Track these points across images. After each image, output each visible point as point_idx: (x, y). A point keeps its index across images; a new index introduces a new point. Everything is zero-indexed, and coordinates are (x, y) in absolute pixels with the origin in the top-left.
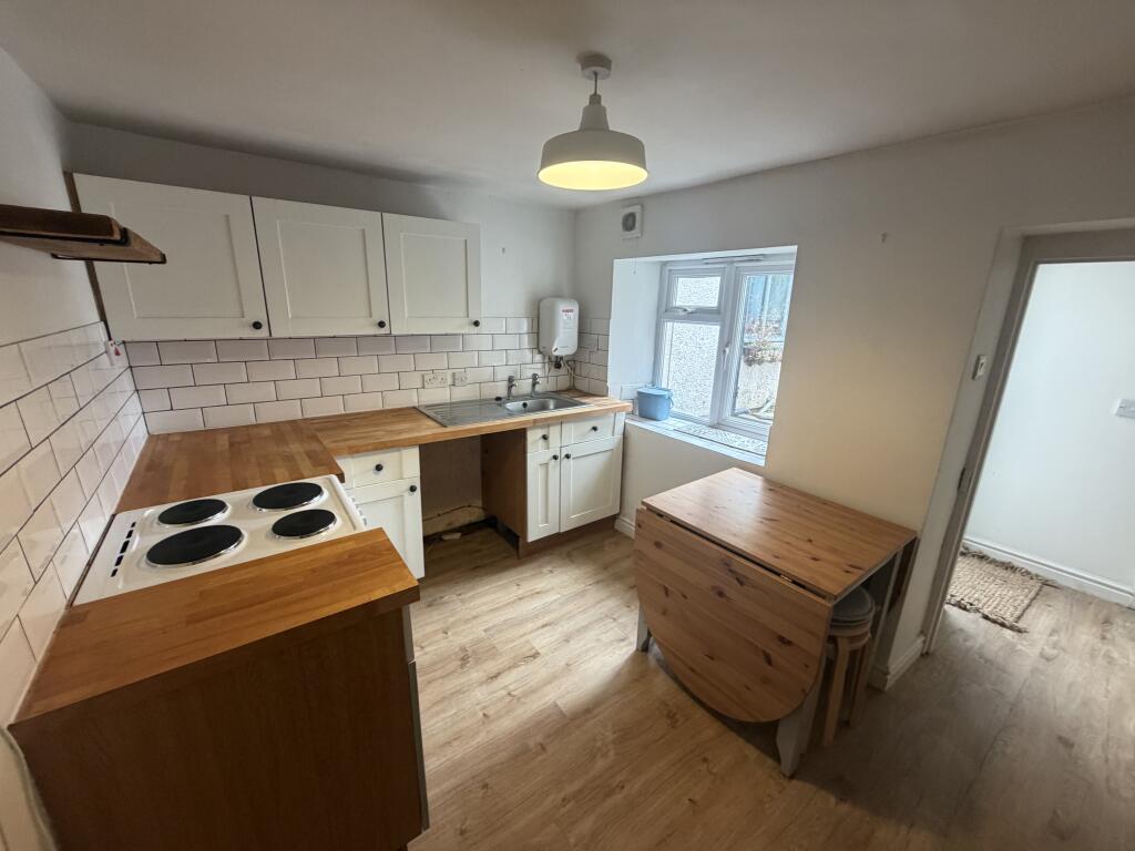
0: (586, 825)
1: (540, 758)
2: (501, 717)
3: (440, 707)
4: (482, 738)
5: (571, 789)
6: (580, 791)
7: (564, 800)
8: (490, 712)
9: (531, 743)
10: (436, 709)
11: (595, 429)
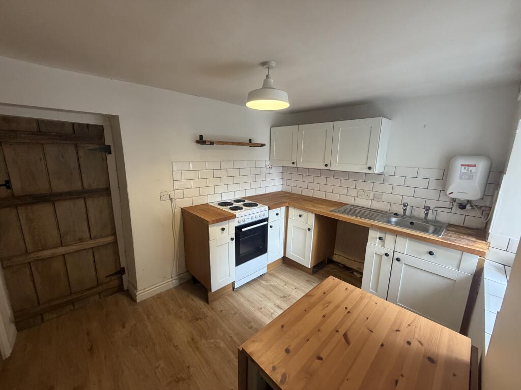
0: (222, 345)
1: (247, 328)
2: (262, 313)
3: (263, 296)
4: (252, 309)
5: (235, 339)
6: (235, 342)
7: (231, 337)
8: (263, 309)
9: (252, 324)
10: (261, 295)
11: (431, 253)
